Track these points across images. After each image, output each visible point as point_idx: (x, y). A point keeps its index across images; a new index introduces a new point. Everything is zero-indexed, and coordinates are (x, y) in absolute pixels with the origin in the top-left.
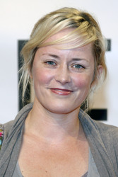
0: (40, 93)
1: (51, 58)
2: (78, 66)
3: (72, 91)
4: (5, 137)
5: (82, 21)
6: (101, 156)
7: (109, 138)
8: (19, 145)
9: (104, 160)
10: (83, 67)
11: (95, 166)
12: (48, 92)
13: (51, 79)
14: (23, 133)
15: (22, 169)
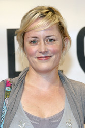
0: (31, 62)
1: (34, 39)
2: (51, 40)
3: (51, 57)
4: (13, 86)
5: (48, 12)
6: (73, 99)
7: (77, 89)
8: (21, 91)
9: (75, 102)
10: (54, 40)
11: (69, 105)
12: (36, 60)
13: (36, 52)
14: (24, 84)
15: (23, 106)
